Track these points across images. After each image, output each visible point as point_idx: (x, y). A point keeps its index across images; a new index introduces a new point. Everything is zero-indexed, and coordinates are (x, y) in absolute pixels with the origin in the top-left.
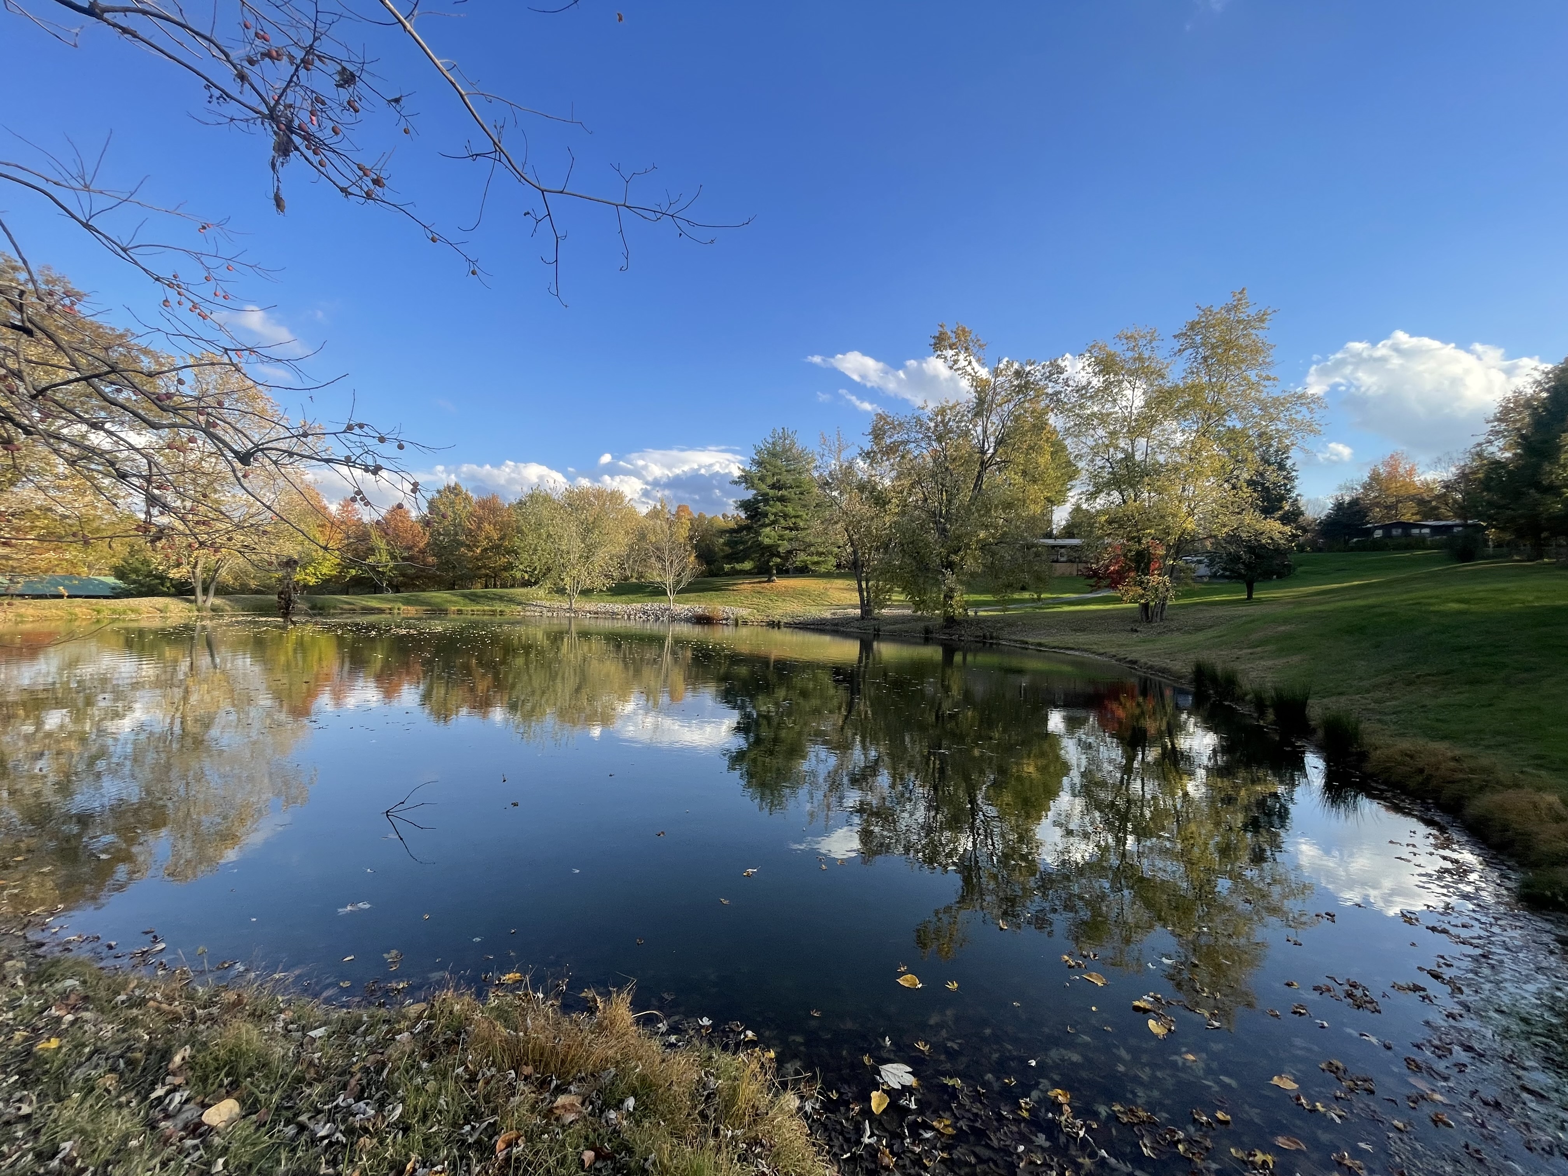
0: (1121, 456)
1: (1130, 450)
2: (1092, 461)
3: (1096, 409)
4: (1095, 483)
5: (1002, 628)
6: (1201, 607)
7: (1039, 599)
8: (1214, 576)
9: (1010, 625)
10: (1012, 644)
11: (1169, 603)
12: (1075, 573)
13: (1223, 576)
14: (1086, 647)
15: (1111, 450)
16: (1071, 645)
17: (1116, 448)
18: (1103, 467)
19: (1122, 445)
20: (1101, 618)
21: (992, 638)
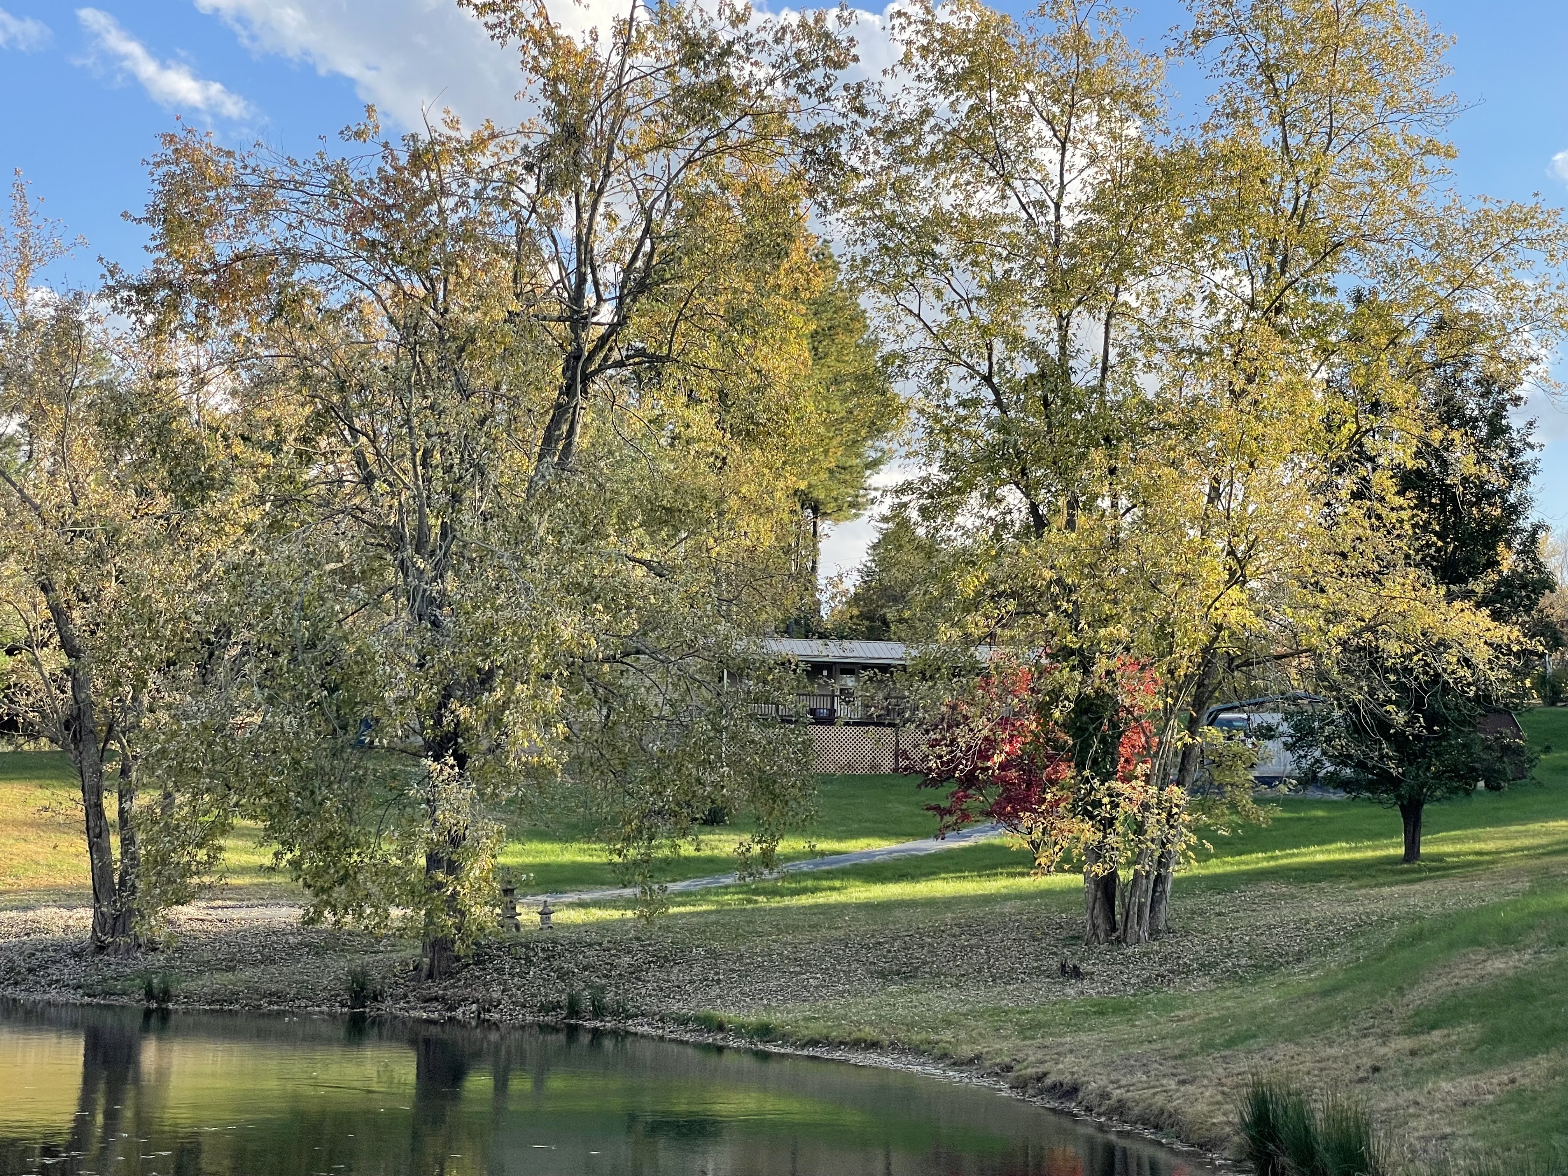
0: (1025, 367)
1: (1053, 350)
2: (938, 377)
3: (947, 202)
4: (949, 456)
5: (635, 972)
6: (1270, 888)
7: (768, 859)
8: (1309, 779)
9: (662, 960)
10: (671, 1031)
11: (1177, 872)
12: (887, 765)
13: (1335, 782)
14: (917, 1037)
15: (999, 346)
16: (869, 1032)
17: (1014, 341)
18: (974, 403)
19: (1029, 333)
20: (967, 928)
21: (599, 1011)
